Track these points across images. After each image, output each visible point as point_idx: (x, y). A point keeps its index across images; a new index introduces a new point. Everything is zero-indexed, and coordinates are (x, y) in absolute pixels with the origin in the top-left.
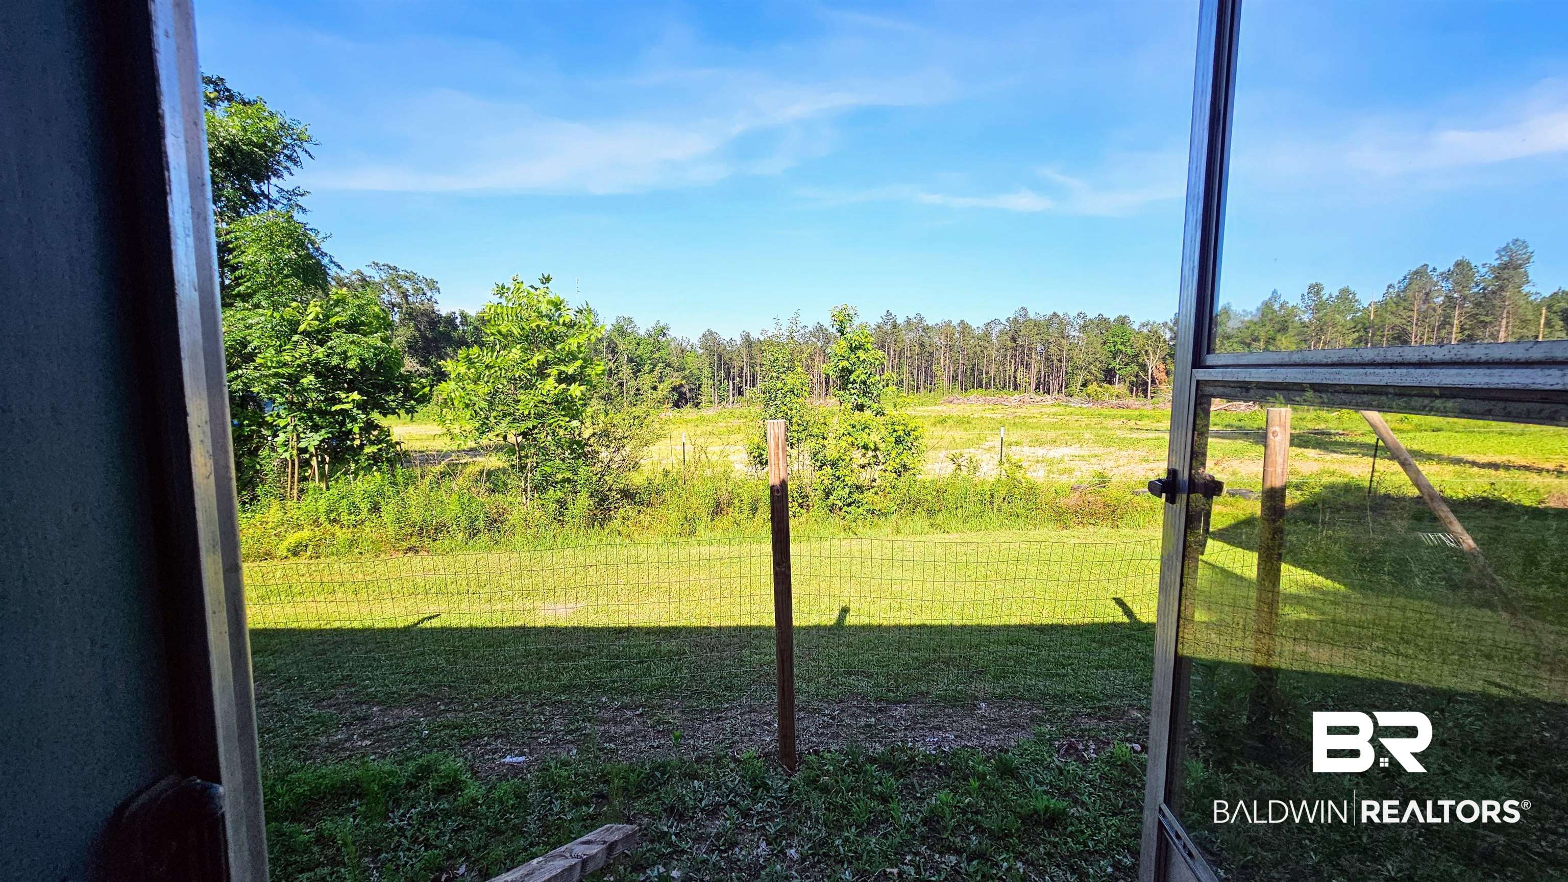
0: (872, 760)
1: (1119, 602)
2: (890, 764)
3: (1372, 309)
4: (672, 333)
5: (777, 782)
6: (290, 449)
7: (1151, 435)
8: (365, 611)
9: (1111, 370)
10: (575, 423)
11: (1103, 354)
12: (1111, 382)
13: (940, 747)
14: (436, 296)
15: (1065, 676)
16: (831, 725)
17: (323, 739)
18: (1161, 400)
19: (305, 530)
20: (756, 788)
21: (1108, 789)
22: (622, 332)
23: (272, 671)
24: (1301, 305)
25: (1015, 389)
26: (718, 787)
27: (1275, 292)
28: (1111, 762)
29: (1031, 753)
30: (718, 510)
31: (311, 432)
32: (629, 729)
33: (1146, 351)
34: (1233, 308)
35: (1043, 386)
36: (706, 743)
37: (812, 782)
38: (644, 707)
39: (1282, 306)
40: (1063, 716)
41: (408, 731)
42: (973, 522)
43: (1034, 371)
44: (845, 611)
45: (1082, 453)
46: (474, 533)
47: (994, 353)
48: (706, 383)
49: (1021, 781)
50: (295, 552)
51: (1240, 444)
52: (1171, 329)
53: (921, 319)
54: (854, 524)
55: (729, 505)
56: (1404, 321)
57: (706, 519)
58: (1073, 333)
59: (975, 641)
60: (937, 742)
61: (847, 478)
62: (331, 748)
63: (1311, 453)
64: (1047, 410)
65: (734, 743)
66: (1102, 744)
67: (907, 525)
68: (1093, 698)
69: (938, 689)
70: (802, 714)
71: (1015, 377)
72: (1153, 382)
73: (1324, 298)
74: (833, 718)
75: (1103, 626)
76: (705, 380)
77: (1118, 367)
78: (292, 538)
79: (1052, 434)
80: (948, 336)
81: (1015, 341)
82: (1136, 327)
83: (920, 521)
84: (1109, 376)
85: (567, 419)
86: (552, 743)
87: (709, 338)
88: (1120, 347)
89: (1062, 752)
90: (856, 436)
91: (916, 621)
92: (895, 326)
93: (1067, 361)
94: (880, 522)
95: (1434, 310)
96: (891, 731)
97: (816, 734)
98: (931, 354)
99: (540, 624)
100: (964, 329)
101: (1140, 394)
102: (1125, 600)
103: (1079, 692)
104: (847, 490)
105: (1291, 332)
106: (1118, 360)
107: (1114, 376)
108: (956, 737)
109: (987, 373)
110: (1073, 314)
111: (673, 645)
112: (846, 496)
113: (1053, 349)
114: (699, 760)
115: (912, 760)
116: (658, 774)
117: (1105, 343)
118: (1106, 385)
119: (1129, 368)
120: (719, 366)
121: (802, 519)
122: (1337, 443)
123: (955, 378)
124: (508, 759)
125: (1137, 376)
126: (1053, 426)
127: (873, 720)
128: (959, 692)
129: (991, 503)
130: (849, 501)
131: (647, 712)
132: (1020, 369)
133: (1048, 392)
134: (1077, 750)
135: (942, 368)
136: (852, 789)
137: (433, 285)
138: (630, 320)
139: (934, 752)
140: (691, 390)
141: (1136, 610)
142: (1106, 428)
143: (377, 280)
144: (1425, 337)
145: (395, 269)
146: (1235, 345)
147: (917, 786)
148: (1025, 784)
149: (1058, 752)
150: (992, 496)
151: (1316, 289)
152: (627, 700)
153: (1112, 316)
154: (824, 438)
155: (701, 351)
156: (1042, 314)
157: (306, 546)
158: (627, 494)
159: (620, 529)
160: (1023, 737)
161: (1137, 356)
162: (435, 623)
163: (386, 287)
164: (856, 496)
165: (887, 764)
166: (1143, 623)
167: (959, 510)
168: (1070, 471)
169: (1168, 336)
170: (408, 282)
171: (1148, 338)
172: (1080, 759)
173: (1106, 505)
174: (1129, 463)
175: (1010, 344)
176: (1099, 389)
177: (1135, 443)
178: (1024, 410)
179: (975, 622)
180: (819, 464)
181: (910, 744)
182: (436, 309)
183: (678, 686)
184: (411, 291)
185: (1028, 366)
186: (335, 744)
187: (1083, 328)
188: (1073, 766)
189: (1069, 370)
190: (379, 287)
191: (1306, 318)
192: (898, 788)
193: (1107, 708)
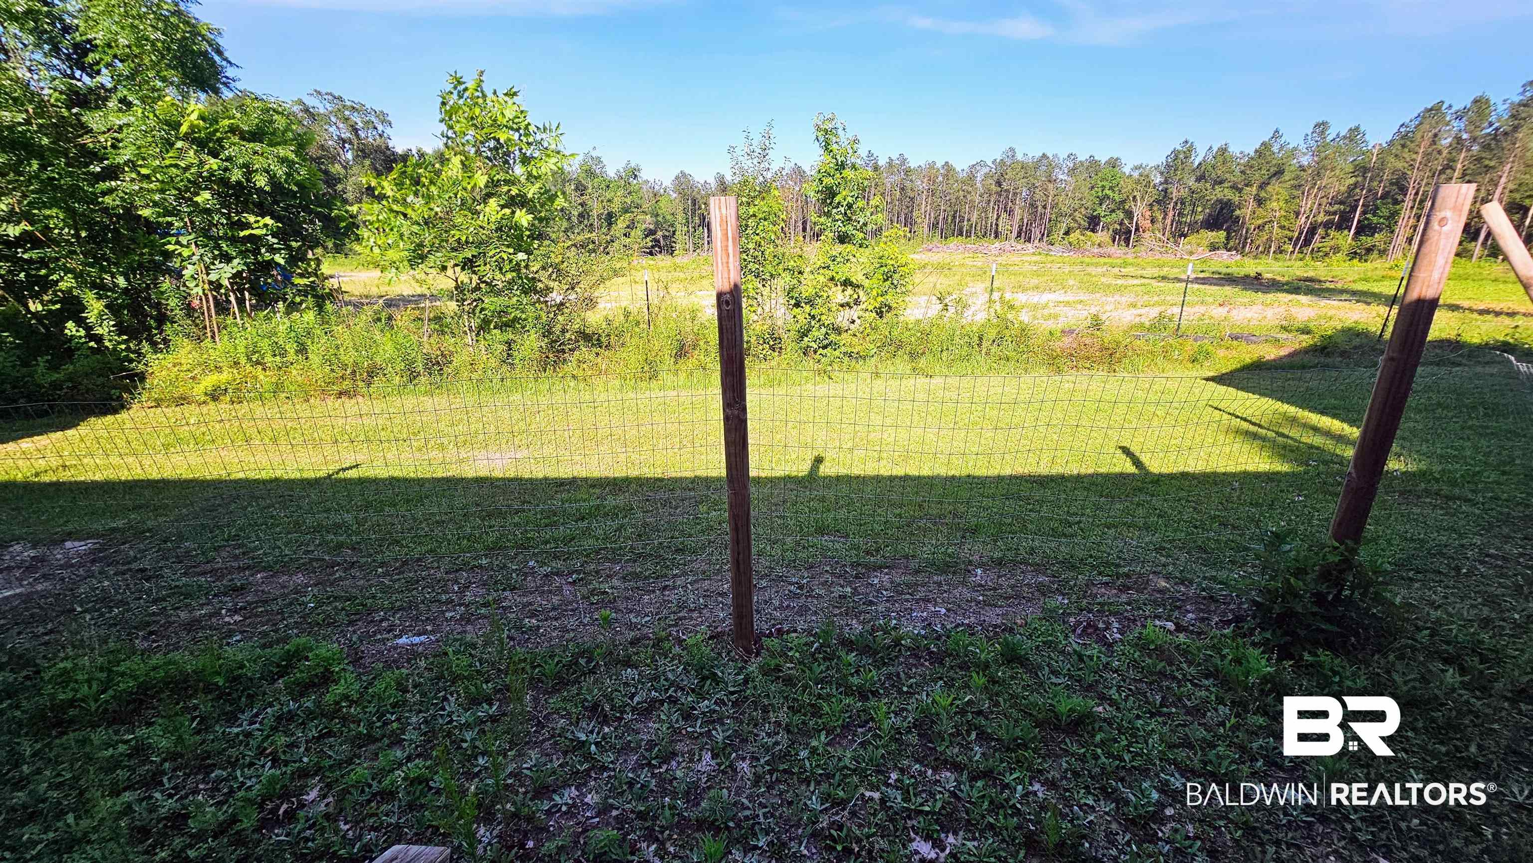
0: (848, 644)
1: (1126, 451)
2: (871, 648)
3: (1375, 152)
4: (644, 175)
5: (729, 674)
6: (201, 284)
7: (1136, 282)
8: (277, 460)
9: (1095, 217)
10: (521, 256)
11: (1090, 200)
12: (1093, 231)
13: (929, 624)
14: (388, 131)
15: (1072, 536)
16: (796, 596)
17: (183, 615)
18: (1143, 248)
19: (225, 373)
20: (704, 679)
21: (1141, 680)
22: (590, 173)
23: (149, 530)
24: (1303, 147)
25: (996, 237)
26: (656, 678)
27: (1277, 131)
28: (1142, 644)
29: (1042, 633)
30: (681, 352)
31: (221, 262)
32: (556, 600)
33: (1134, 197)
34: (1231, 149)
35: (1024, 234)
36: (647, 619)
37: (772, 672)
38: (578, 572)
39: (1282, 147)
40: (1075, 585)
41: (291, 604)
42: (958, 367)
43: (1017, 218)
44: (819, 460)
45: (1066, 299)
46: (413, 376)
47: (977, 199)
48: (680, 230)
49: (1034, 670)
50: (215, 395)
51: (1228, 290)
52: (1162, 173)
53: (904, 161)
54: (830, 368)
55: (695, 347)
56: (1406, 165)
57: (669, 361)
58: (1061, 177)
59: (965, 495)
60: (926, 619)
61: (823, 317)
62: (192, 626)
63: (1303, 299)
64: (1028, 258)
65: (680, 619)
66: (1127, 623)
67: (888, 367)
68: (1108, 564)
69: (926, 552)
70: (764, 583)
71: (997, 225)
72: (1137, 230)
73: (1330, 138)
74: (801, 587)
75: (1107, 477)
76: (679, 227)
77: (1103, 214)
78: (209, 381)
79: (1035, 281)
80: (932, 180)
81: (1000, 185)
82: (1127, 170)
83: (902, 365)
84: (1093, 223)
85: (511, 250)
86: (462, 618)
87: (683, 182)
88: (1108, 192)
89: (1079, 631)
90: (837, 270)
91: (899, 471)
92: (876, 169)
93: (1052, 208)
94: (858, 366)
95: (1440, 152)
96: (871, 603)
97: (781, 607)
98: (912, 199)
99: (470, 473)
100: (948, 171)
101: (1122, 243)
102: (1132, 449)
103: (1091, 556)
104: (823, 330)
105: (1287, 176)
106: (1104, 206)
107: (1098, 224)
108: (948, 610)
109: (969, 220)
110: (1063, 155)
111: (621, 500)
112: (822, 337)
113: (1039, 195)
114: (634, 642)
115: (897, 643)
116: (582, 661)
117: (1093, 188)
118: (1089, 233)
119: (1114, 215)
120: (694, 213)
121: (774, 363)
122: (1328, 290)
123: (935, 226)
124: (403, 640)
125: (1121, 224)
126: (1036, 274)
127: (849, 589)
128: (949, 556)
129: (979, 345)
130: (826, 342)
131: (582, 579)
132: (1004, 215)
133: (1029, 240)
134: (1097, 628)
135: (923, 213)
136: (822, 681)
137: (384, 119)
138: (599, 160)
139: (923, 632)
140: (665, 237)
141: (1145, 459)
142: (1089, 274)
143: (322, 111)
144: (1424, 183)
145: (340, 99)
146: (1226, 191)
147: (902, 675)
148: (1037, 675)
149: (1074, 631)
150: (981, 339)
151: (1322, 127)
152: (559, 564)
153: (1102, 158)
154: (800, 273)
155: (675, 195)
156: (1030, 156)
157: (226, 390)
158: (587, 337)
159: (575, 373)
160: (1031, 612)
161: (1123, 202)
162: (352, 474)
163: (333, 119)
164: (833, 337)
165: (865, 648)
166: (1155, 475)
167: (945, 353)
168: (1056, 317)
169: (1158, 179)
170: (355, 114)
171: (1138, 182)
172: (1102, 640)
173: (1103, 349)
174: (1116, 309)
175: (994, 188)
176: (1082, 238)
177: (1119, 289)
178: (1004, 258)
179: (964, 473)
180: (793, 302)
181: (894, 622)
182: (391, 145)
183: (621, 548)
184: (360, 125)
185: (1011, 213)
186: (199, 621)
187: (1072, 171)
188: (1094, 650)
189: (1053, 217)
190: (326, 119)
191: (1305, 161)
192: (880, 680)
193: (1128, 576)
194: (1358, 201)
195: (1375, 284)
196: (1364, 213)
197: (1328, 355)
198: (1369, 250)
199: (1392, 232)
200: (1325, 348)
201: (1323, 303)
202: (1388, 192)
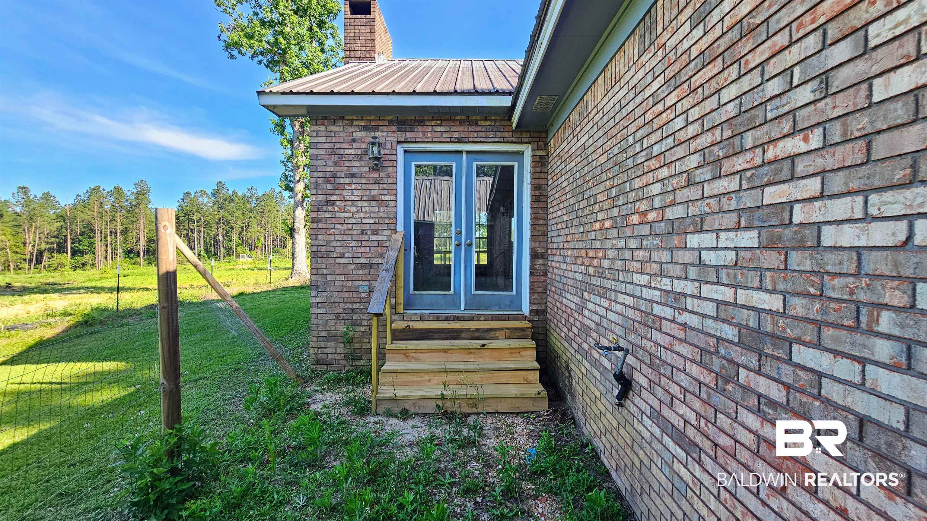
3: (67, 208)
24: (13, 201)
56: (90, 217)
73: (32, 197)
95: (106, 212)
105: (7, 218)
122: (69, 289)
144: (103, 228)
151: (23, 190)
191: (18, 209)
194: (66, 236)
195: (97, 282)
196: (73, 243)
197: (91, 325)
198: (84, 265)
199: (94, 254)
200: (86, 322)
201: (69, 296)
202: (84, 232)
